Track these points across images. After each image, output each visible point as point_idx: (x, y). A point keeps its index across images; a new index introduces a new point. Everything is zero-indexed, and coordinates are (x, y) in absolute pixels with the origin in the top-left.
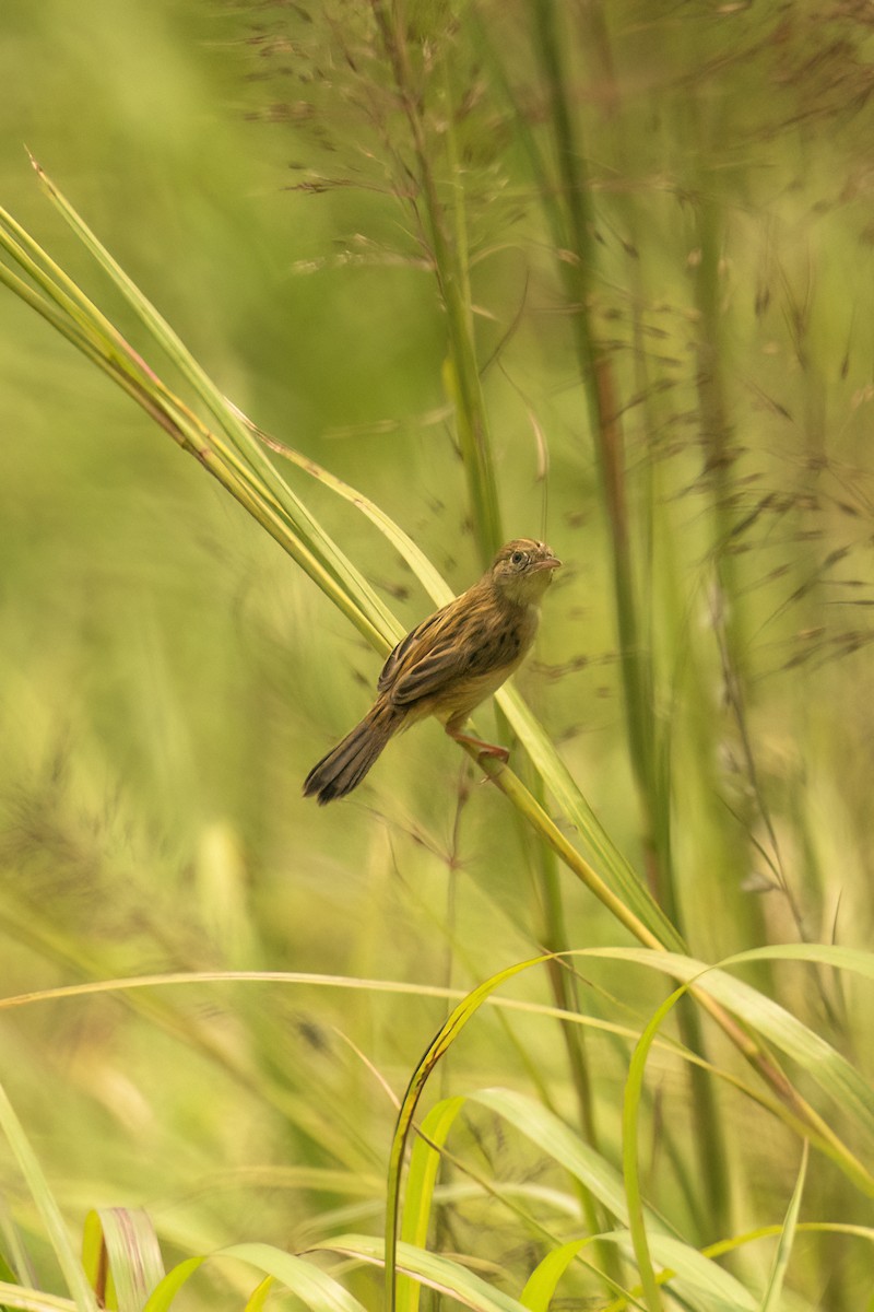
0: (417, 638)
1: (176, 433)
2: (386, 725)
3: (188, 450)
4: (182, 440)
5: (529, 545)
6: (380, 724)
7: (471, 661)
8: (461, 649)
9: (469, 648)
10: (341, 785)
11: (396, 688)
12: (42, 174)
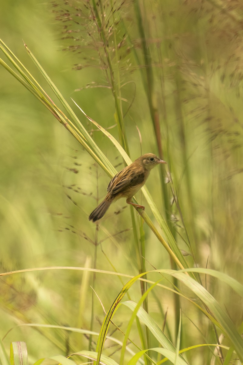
0: (117, 177)
1: (59, 119)
3: (62, 123)
7: (131, 182)
8: (129, 179)
9: (131, 178)
10: (99, 217)
11: (112, 190)
12: (26, 47)
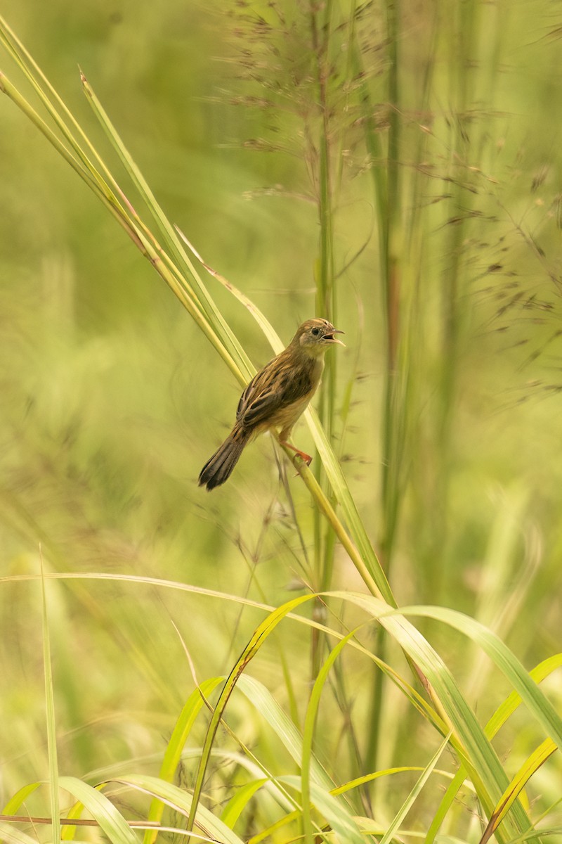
0: (254, 385)
1: (141, 248)
2: (241, 440)
3: (147, 257)
4: (144, 251)
5: (321, 324)
6: (237, 440)
7: (284, 397)
10: (219, 479)
11: (244, 417)
12: (85, 83)
